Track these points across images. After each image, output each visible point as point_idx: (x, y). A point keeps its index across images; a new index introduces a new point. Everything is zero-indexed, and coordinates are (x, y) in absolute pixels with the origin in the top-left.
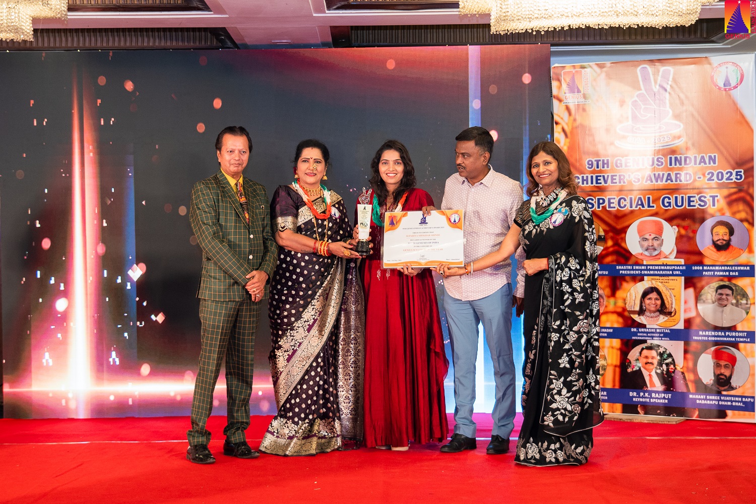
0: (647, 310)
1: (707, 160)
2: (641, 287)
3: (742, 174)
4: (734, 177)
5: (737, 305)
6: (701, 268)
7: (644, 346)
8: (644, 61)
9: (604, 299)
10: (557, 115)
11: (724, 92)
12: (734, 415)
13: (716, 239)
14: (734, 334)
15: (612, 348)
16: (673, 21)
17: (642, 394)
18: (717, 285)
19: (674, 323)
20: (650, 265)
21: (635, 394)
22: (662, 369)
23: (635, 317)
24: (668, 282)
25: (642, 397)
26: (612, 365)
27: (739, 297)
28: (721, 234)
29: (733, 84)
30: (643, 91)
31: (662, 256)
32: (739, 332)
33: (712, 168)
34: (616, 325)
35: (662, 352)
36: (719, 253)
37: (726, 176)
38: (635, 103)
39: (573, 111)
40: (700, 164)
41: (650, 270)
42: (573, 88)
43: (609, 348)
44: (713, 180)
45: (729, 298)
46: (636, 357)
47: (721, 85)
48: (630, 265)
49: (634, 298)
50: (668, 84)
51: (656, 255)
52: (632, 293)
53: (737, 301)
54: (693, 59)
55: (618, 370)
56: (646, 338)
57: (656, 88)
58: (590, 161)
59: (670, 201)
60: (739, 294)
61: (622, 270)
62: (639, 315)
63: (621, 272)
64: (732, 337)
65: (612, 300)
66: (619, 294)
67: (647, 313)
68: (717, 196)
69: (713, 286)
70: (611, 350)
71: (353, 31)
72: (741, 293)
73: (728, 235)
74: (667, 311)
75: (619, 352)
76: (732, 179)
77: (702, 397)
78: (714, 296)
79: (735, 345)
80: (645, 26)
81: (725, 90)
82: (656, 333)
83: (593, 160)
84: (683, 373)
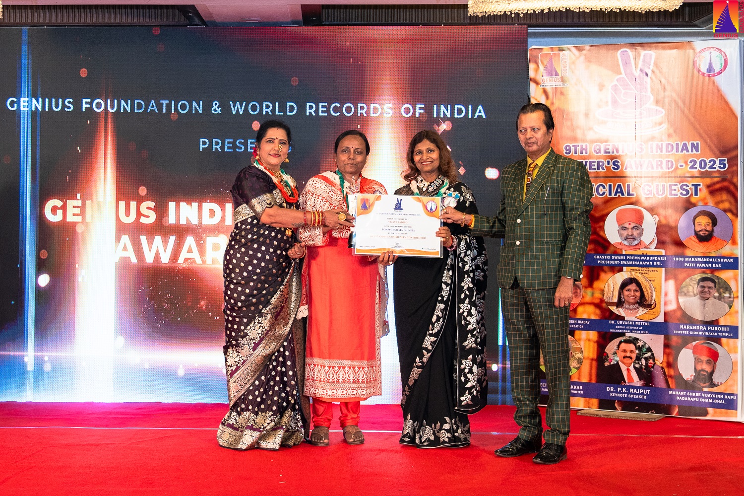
0: (625, 302)
1: (689, 148)
2: (620, 277)
3: (726, 162)
4: (717, 165)
5: (720, 298)
6: (683, 259)
7: (622, 339)
8: (625, 45)
9: (580, 290)
10: (534, 98)
11: (707, 78)
12: (715, 413)
13: (698, 229)
14: (716, 328)
15: (589, 340)
17: (619, 389)
18: (699, 278)
19: (654, 316)
21: (612, 389)
22: (640, 363)
23: (614, 309)
24: (648, 274)
25: (620, 393)
26: (588, 358)
27: (721, 290)
28: (703, 225)
29: (717, 69)
30: (624, 75)
31: (642, 246)
32: (722, 326)
33: (695, 156)
34: (593, 317)
35: (641, 346)
36: (701, 244)
37: (709, 165)
38: (615, 88)
39: (550, 95)
40: (682, 151)
41: (629, 260)
42: (551, 71)
43: (585, 340)
44: (696, 168)
45: (711, 290)
46: (613, 351)
47: (705, 71)
48: (609, 255)
49: (612, 288)
50: (649, 68)
51: (636, 245)
52: (611, 284)
53: (720, 294)
54: (675, 44)
55: (594, 363)
56: (625, 331)
57: (637, 73)
58: (567, 146)
59: (650, 189)
60: (722, 287)
61: (600, 259)
62: (617, 307)
63: (599, 262)
64: (714, 331)
65: (589, 291)
66: (597, 284)
67: (626, 305)
68: (700, 185)
69: (695, 279)
70: (587, 342)
71: (324, 10)
72: (724, 286)
73: (711, 225)
74: (647, 303)
75: (596, 345)
76: (715, 168)
78: (695, 289)
79: (717, 340)
80: (627, 10)
81: (709, 76)
82: (635, 325)
83: (571, 146)
84: (662, 368)
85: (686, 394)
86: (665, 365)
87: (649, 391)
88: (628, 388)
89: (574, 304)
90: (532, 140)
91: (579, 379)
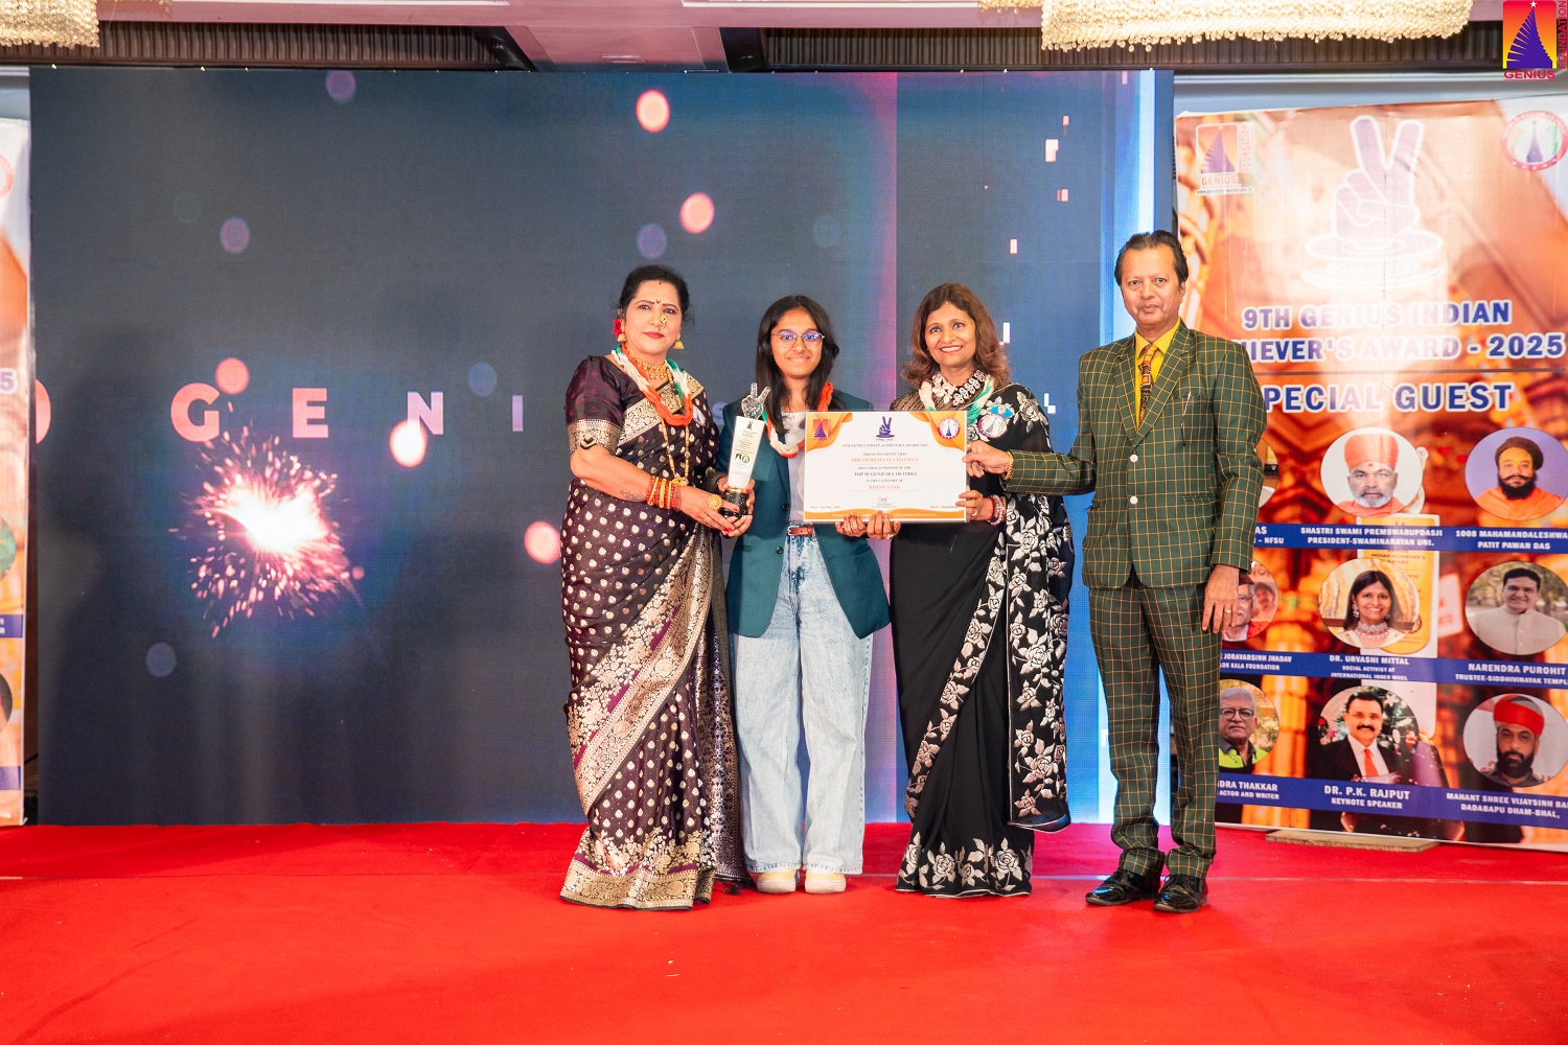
0: (1362, 618)
1: (1490, 313)
2: (1352, 570)
3: (1562, 341)
4: (1544, 348)
5: (1547, 610)
6: (1474, 534)
7: (1355, 691)
8: (1365, 108)
9: (1274, 595)
10: (1185, 216)
11: (1528, 173)
12: (1537, 835)
13: (1505, 474)
14: (1539, 670)
15: (1291, 694)
16: (1416, 26)
17: (1349, 790)
18: (1507, 570)
19: (1417, 647)
20: (1369, 527)
21: (1335, 790)
22: (1391, 739)
23: (1338, 632)
24: (1407, 563)
25: (1351, 797)
26: (1289, 729)
27: (1550, 595)
28: (1516, 465)
29: (1547, 156)
30: (1362, 170)
31: (1395, 507)
32: (1550, 665)
33: (1500, 329)
34: (1298, 649)
35: (1391, 705)
36: (1512, 504)
37: (1528, 346)
38: (1344, 195)
39: (1217, 210)
40: (1475, 320)
41: (1369, 536)
42: (1218, 163)
43: (1283, 694)
44: (1502, 354)
45: (1530, 595)
46: (1338, 715)
47: (1522, 157)
48: (1329, 526)
49: (1335, 593)
50: (1412, 155)
51: (1383, 507)
52: (1332, 584)
53: (1548, 603)
54: (1465, 105)
55: (1301, 739)
56: (1360, 676)
57: (1388, 164)
58: (1249, 312)
59: (1412, 395)
60: (1552, 588)
61: (1313, 535)
62: (1346, 628)
63: (1310, 540)
64: (1536, 676)
65: (1291, 598)
66: (1305, 584)
67: (1362, 625)
68: (1509, 387)
69: (1498, 571)
70: (1287, 698)
72: (1556, 586)
73: (1531, 466)
74: (1404, 620)
75: (1303, 704)
76: (1540, 353)
77: (1473, 798)
78: (1499, 591)
79: (1541, 692)
80: (1358, 37)
81: (1530, 168)
82: (1380, 665)
83: (1257, 310)
84: (1434, 748)
85: (1481, 798)
86: (1437, 742)
87: (1407, 793)
88: (1367, 787)
89: (1260, 624)
90: (1153, 302)
91: (1271, 770)
